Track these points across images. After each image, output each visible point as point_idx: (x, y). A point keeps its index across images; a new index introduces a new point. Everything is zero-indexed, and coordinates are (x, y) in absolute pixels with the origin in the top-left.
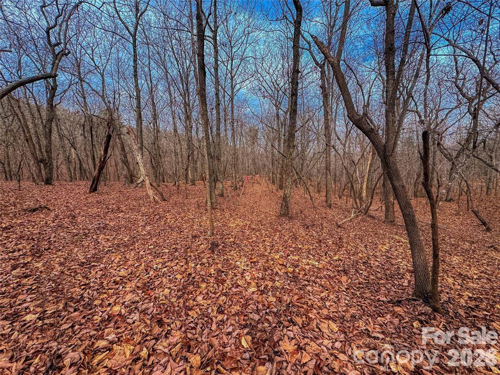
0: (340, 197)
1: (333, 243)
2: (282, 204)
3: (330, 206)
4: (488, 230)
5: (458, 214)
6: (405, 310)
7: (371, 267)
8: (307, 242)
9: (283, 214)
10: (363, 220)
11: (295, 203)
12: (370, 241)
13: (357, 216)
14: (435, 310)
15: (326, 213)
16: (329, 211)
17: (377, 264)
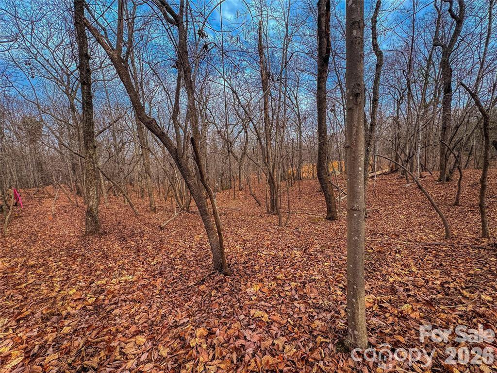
0: (166, 199)
1: (153, 248)
2: (87, 220)
3: (154, 210)
4: (260, 205)
5: (246, 198)
6: (207, 285)
7: (186, 259)
8: (122, 256)
9: (90, 232)
10: (185, 217)
11: (112, 215)
12: (189, 234)
13: (180, 214)
14: (226, 274)
15: (149, 219)
16: (153, 215)
17: (192, 253)
